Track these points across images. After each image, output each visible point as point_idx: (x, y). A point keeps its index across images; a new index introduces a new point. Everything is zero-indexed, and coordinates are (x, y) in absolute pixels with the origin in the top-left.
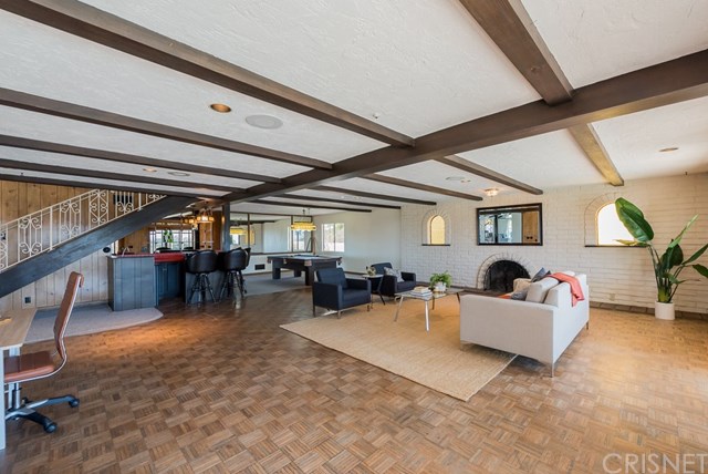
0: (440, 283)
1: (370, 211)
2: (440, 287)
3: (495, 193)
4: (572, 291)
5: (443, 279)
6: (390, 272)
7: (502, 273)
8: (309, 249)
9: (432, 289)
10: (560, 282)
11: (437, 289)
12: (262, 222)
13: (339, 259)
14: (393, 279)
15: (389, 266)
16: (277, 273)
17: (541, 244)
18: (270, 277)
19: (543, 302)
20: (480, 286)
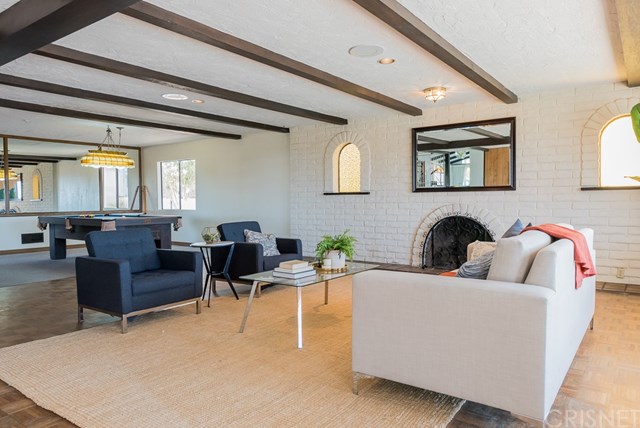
0: (334, 254)
1: (238, 137)
2: (335, 261)
3: (439, 95)
4: (576, 256)
5: (340, 245)
6: (253, 237)
7: (452, 240)
8: (137, 207)
9: (319, 266)
10: (554, 239)
11: (328, 264)
12: (54, 160)
13: (176, 220)
14: (254, 249)
15: (255, 226)
16: (59, 249)
17: (512, 188)
18: (47, 256)
19: (523, 282)
20: (417, 262)
